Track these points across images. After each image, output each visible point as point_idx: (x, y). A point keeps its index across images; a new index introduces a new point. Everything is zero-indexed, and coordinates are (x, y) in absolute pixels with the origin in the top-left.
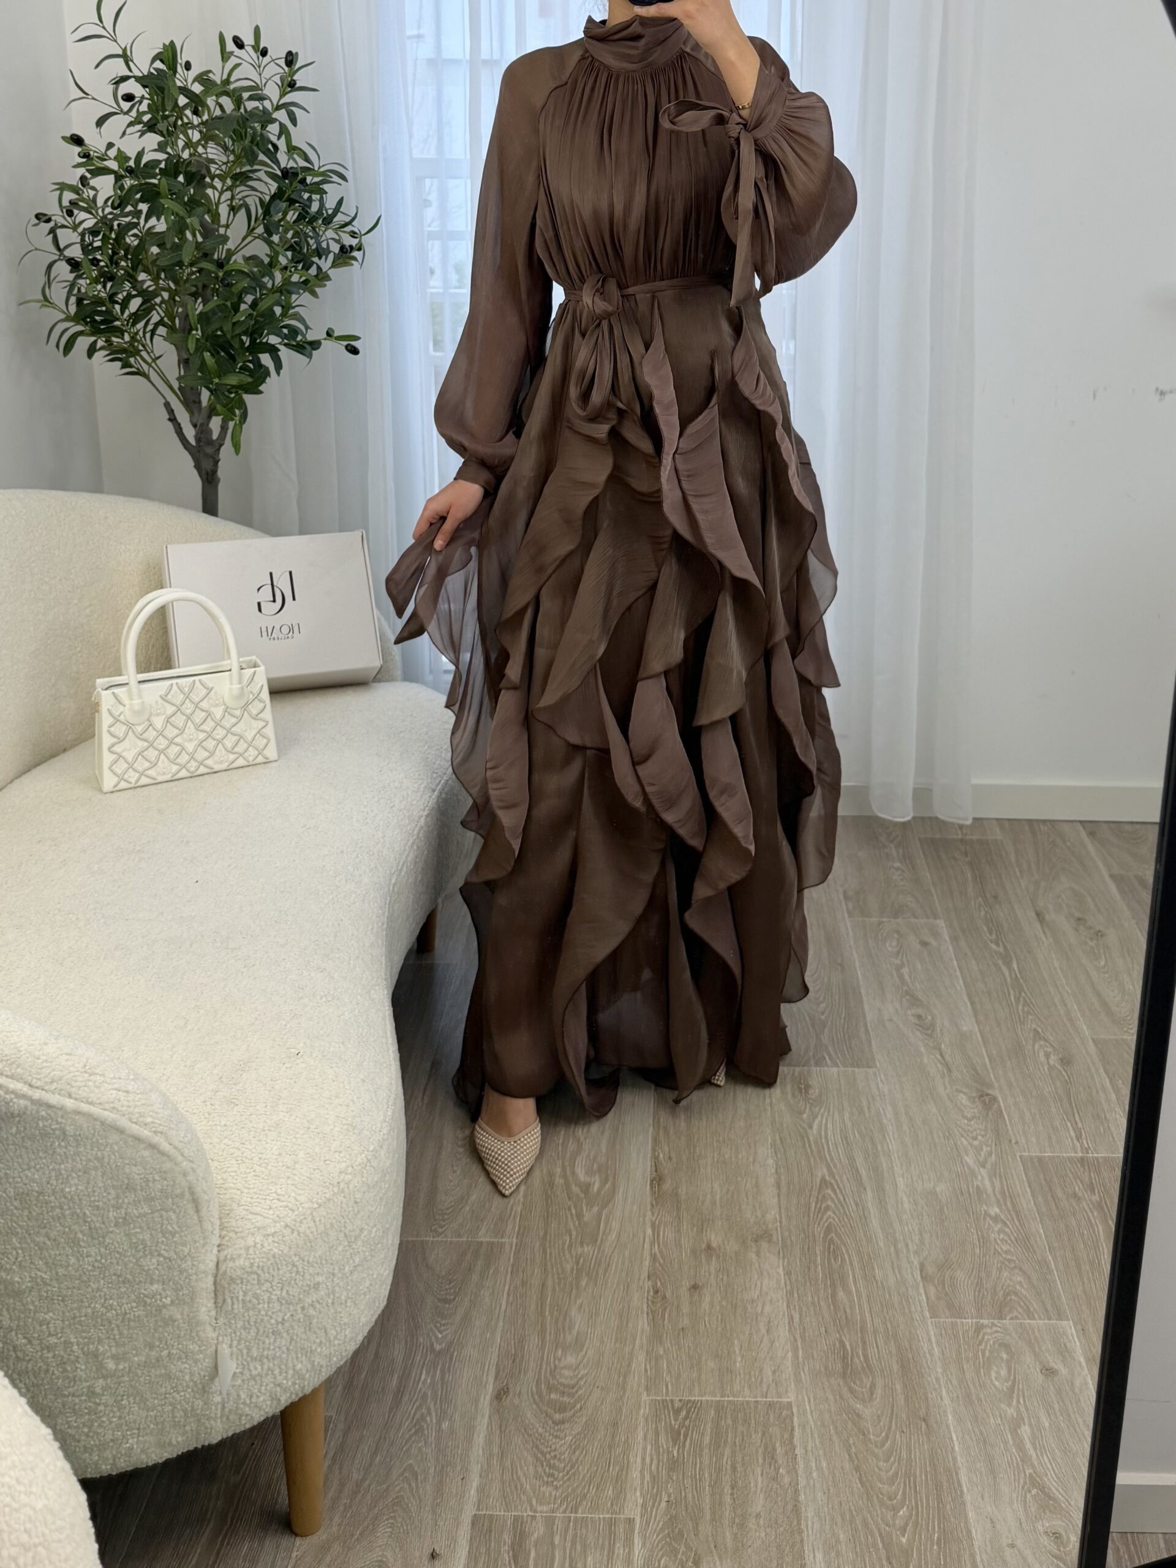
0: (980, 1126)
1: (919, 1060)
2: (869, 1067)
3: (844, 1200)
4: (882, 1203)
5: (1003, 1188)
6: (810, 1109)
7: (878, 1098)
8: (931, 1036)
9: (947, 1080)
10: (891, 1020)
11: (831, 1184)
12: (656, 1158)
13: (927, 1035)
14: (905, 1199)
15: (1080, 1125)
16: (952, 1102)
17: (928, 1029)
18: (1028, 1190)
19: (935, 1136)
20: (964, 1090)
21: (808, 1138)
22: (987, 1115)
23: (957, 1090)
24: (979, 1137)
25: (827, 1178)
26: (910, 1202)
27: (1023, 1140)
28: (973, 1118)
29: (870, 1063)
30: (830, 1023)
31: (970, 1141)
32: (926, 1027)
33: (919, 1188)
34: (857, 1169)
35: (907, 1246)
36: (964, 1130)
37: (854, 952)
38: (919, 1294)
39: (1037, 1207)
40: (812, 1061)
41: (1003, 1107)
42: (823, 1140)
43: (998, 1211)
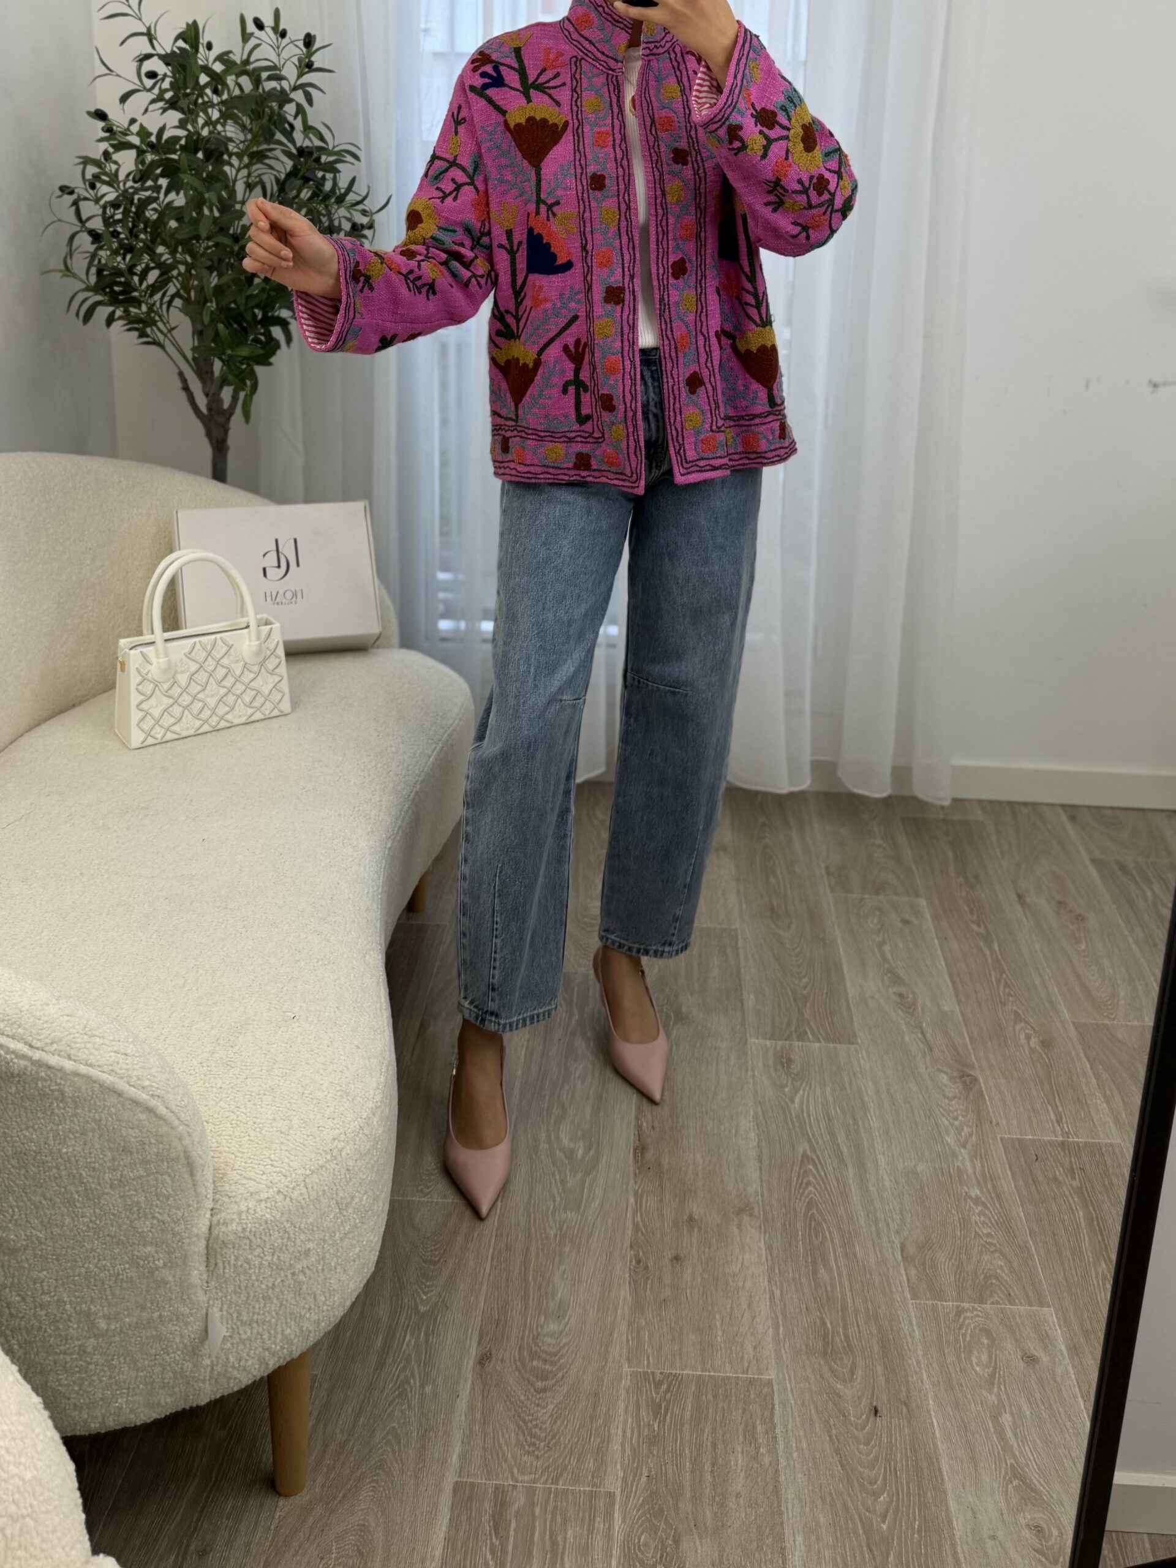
0: (961, 1107)
1: (900, 1038)
2: (850, 1043)
3: (826, 1175)
4: (862, 1179)
5: (983, 1169)
6: (792, 1083)
7: (859, 1075)
8: (912, 1014)
9: (928, 1060)
10: (872, 998)
11: (812, 1159)
12: (639, 1127)
13: (909, 1013)
14: (885, 1177)
15: (1060, 1109)
16: (934, 1082)
17: (910, 1008)
18: (1009, 1173)
19: (916, 1115)
20: (945, 1069)
21: (790, 1112)
22: (968, 1095)
23: (938, 1069)
24: (960, 1118)
25: (809, 1153)
26: (890, 1180)
27: (1004, 1122)
28: (954, 1098)
29: (851, 1039)
30: (811, 998)
31: (951, 1121)
32: (907, 1005)
33: (900, 1166)
34: (838, 1144)
35: (888, 1225)
36: (945, 1110)
37: (836, 928)
38: (900, 1274)
39: (1018, 1191)
40: (794, 1036)
41: (984, 1089)
42: (805, 1115)
43: (978, 1192)
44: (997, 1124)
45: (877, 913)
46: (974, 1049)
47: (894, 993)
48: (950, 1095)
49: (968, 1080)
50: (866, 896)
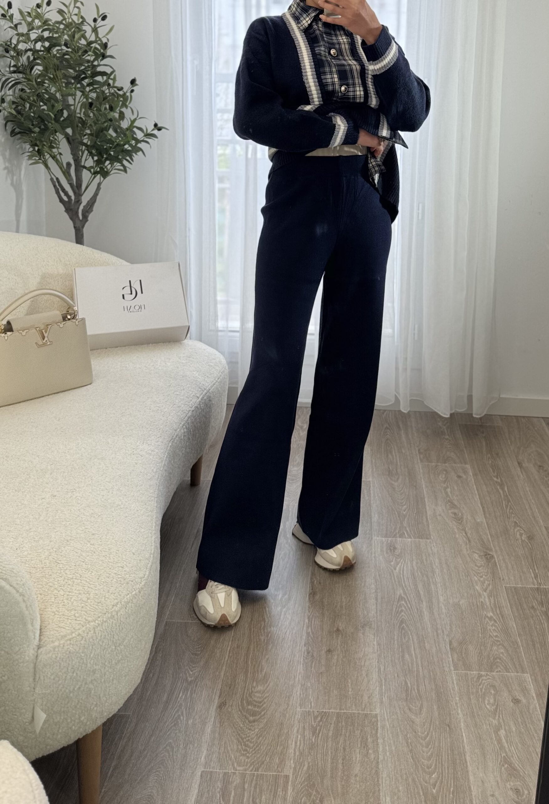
0: (485, 571)
1: (454, 536)
2: (427, 539)
3: (411, 607)
4: (430, 608)
5: (495, 603)
6: (396, 560)
7: (431, 555)
8: (460, 523)
9: (468, 546)
10: (440, 515)
11: (404, 599)
12: (312, 583)
13: (459, 523)
14: (443, 607)
15: (537, 571)
16: (470, 558)
17: (459, 520)
18: (508, 604)
19: (461, 575)
20: (477, 552)
21: (394, 575)
22: (488, 565)
23: (473, 551)
24: (484, 576)
25: (403, 595)
26: (445, 609)
27: (507, 578)
28: (481, 566)
29: (428, 537)
30: (408, 516)
31: (479, 578)
32: (459, 519)
33: (451, 601)
34: (419, 591)
35: (443, 632)
36: (476, 572)
37: (422, 481)
38: (448, 657)
39: (513, 613)
40: (398, 535)
41: (497, 562)
42: (401, 576)
43: (492, 615)
44: (503, 579)
45: (445, 472)
46: (492, 541)
47: (452, 513)
48: (479, 565)
49: (489, 556)
50: (439, 464)
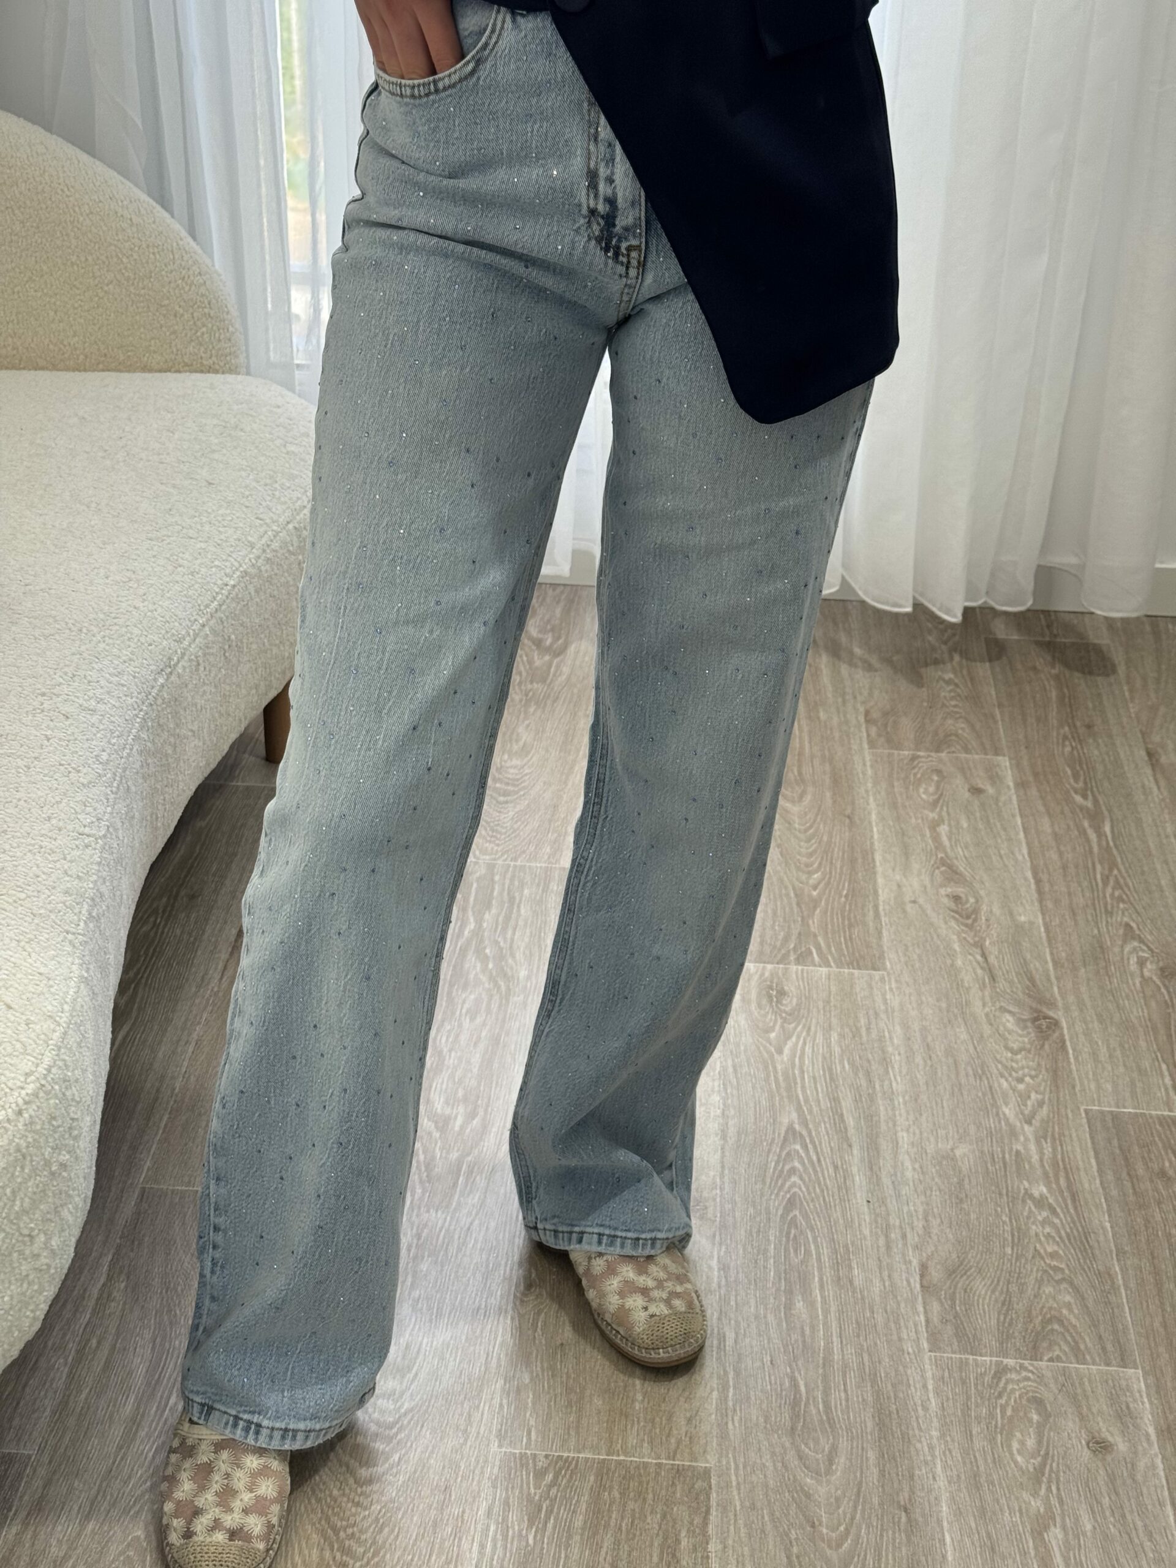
0: (1031, 1063)
1: (948, 962)
2: (874, 970)
5: (1055, 1158)
6: (783, 1027)
8: (970, 927)
9: (988, 993)
10: (915, 902)
13: (967, 926)
16: (991, 1024)
17: (968, 917)
19: (963, 1073)
20: (1012, 1009)
22: (1042, 1046)
23: (1001, 1007)
24: (1028, 1079)
27: (1092, 1086)
28: (1020, 1050)
29: (877, 963)
30: (823, 904)
36: (1006, 1067)
37: (871, 799)
39: (1104, 1188)
41: (1067, 1037)
44: (1082, 1094)
45: (935, 778)
46: (1058, 978)
47: (948, 896)
48: (1015, 1047)
49: (1044, 1023)
50: (922, 753)
